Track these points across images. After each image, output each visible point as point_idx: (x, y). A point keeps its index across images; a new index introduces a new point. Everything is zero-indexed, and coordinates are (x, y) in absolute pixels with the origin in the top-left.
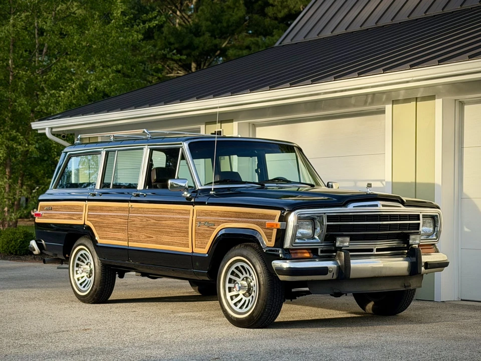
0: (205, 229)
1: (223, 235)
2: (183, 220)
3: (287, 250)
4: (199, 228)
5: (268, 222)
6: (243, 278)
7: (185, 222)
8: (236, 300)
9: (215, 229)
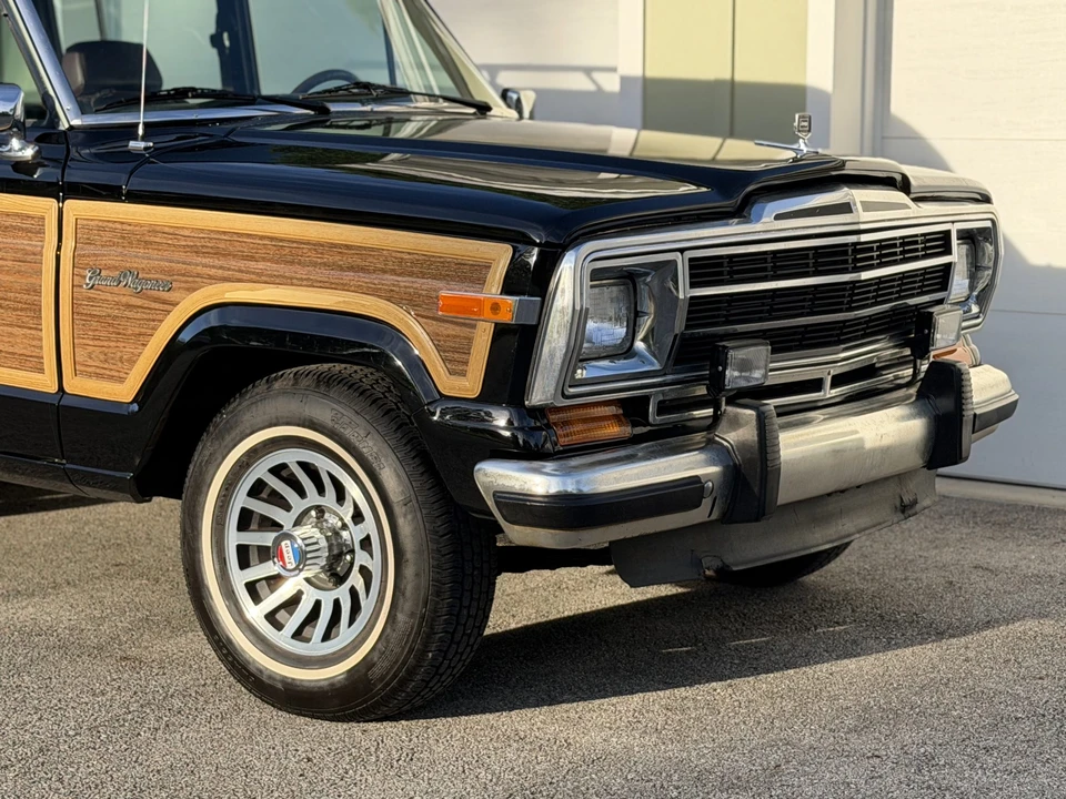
0: (124, 300)
1: (210, 331)
2: (10, 255)
3: (539, 412)
4: (92, 293)
5: (447, 292)
6: (306, 512)
7: (24, 267)
8: (272, 601)
9: (175, 304)
